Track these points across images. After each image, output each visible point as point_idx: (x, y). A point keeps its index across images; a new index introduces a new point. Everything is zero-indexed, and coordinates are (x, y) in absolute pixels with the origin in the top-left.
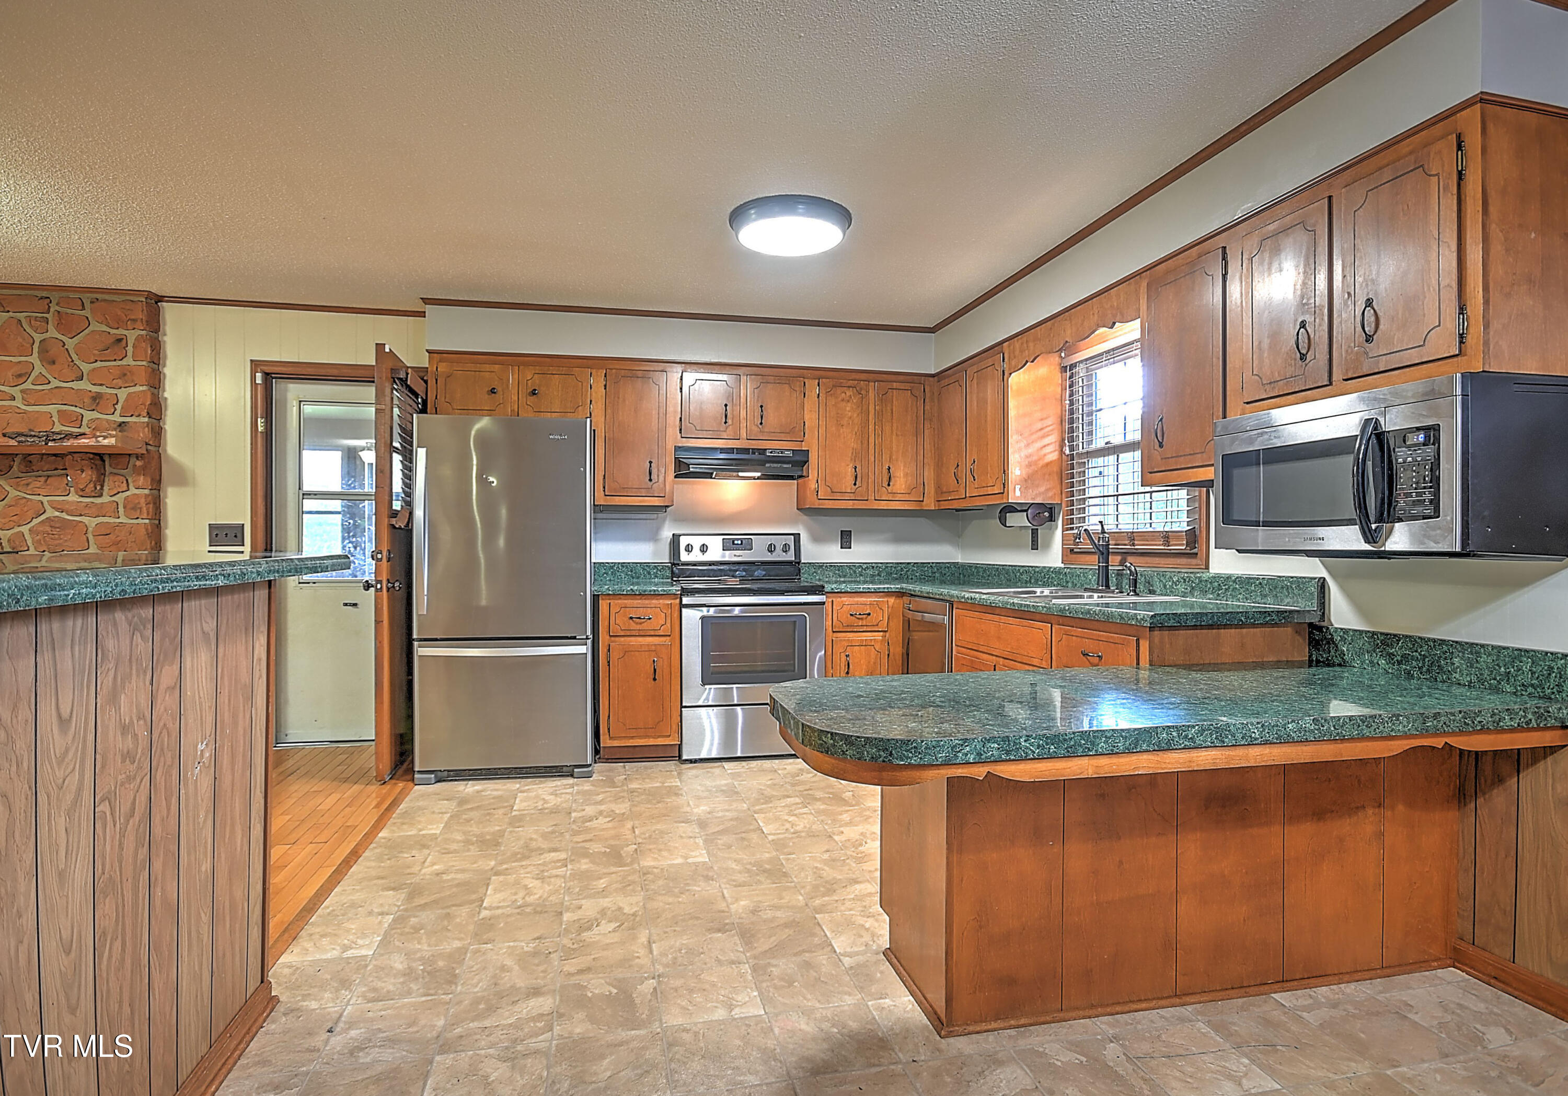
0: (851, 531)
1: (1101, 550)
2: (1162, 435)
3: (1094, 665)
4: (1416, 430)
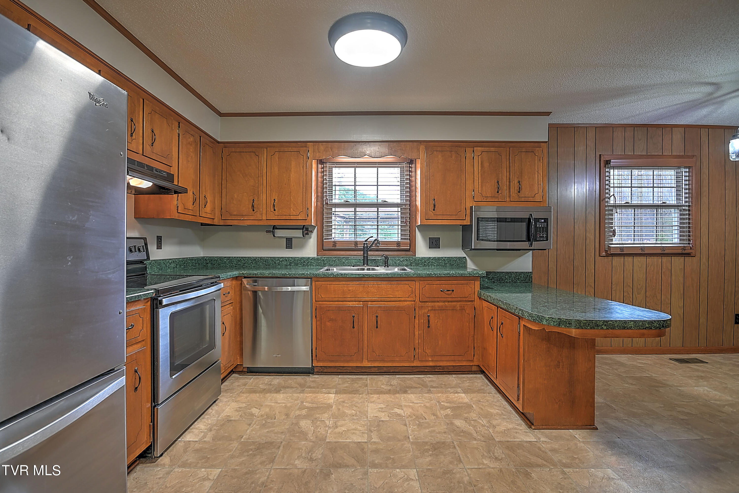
0: (161, 236)
1: (366, 249)
2: (434, 206)
3: (448, 294)
4: (542, 219)
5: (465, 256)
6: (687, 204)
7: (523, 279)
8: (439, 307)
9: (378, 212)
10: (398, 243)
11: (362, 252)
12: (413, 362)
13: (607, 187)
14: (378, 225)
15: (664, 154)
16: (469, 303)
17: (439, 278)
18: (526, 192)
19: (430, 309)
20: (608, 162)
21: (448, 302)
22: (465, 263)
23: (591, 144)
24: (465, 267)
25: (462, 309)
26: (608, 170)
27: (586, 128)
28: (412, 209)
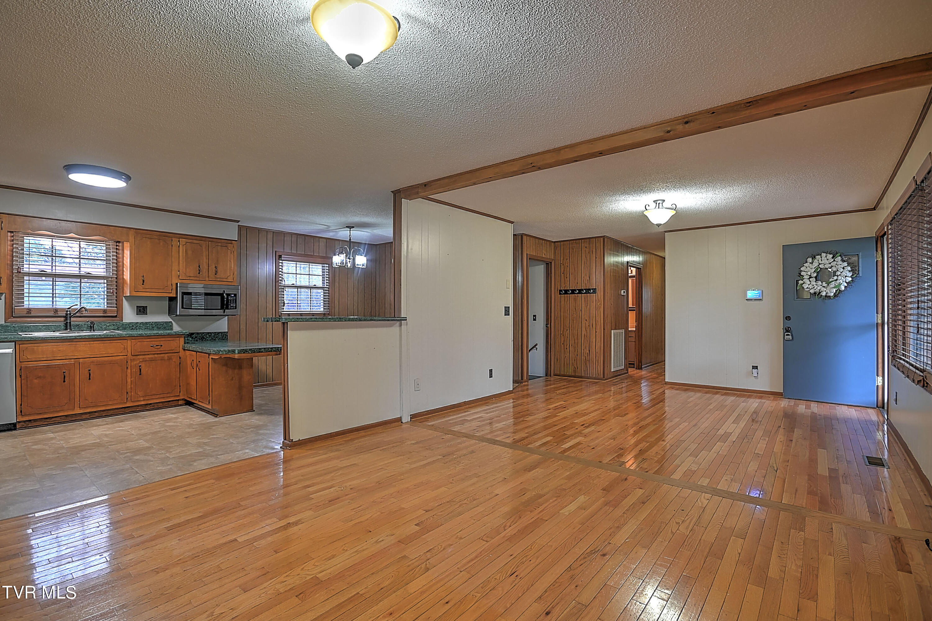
1: (69, 315)
2: (143, 281)
3: (157, 349)
4: (232, 294)
5: (171, 320)
6: (327, 287)
7: (220, 337)
8: (149, 358)
9: (81, 282)
10: (105, 311)
11: (63, 319)
12: (126, 403)
13: (280, 273)
14: (81, 295)
15: (315, 254)
16: (176, 354)
17: (148, 337)
18: (221, 274)
19: (141, 360)
20: (280, 256)
21: (158, 354)
22: (172, 326)
23: (270, 243)
24: (172, 329)
25: (170, 359)
26: (281, 261)
27: (267, 231)
28: (119, 281)
